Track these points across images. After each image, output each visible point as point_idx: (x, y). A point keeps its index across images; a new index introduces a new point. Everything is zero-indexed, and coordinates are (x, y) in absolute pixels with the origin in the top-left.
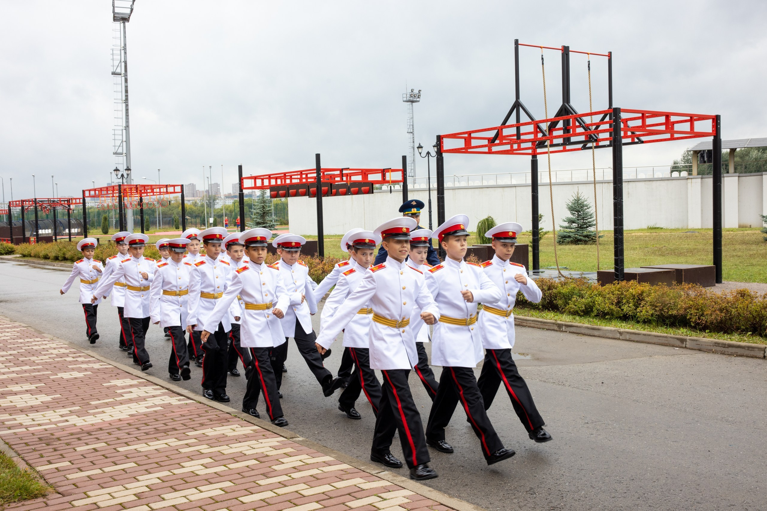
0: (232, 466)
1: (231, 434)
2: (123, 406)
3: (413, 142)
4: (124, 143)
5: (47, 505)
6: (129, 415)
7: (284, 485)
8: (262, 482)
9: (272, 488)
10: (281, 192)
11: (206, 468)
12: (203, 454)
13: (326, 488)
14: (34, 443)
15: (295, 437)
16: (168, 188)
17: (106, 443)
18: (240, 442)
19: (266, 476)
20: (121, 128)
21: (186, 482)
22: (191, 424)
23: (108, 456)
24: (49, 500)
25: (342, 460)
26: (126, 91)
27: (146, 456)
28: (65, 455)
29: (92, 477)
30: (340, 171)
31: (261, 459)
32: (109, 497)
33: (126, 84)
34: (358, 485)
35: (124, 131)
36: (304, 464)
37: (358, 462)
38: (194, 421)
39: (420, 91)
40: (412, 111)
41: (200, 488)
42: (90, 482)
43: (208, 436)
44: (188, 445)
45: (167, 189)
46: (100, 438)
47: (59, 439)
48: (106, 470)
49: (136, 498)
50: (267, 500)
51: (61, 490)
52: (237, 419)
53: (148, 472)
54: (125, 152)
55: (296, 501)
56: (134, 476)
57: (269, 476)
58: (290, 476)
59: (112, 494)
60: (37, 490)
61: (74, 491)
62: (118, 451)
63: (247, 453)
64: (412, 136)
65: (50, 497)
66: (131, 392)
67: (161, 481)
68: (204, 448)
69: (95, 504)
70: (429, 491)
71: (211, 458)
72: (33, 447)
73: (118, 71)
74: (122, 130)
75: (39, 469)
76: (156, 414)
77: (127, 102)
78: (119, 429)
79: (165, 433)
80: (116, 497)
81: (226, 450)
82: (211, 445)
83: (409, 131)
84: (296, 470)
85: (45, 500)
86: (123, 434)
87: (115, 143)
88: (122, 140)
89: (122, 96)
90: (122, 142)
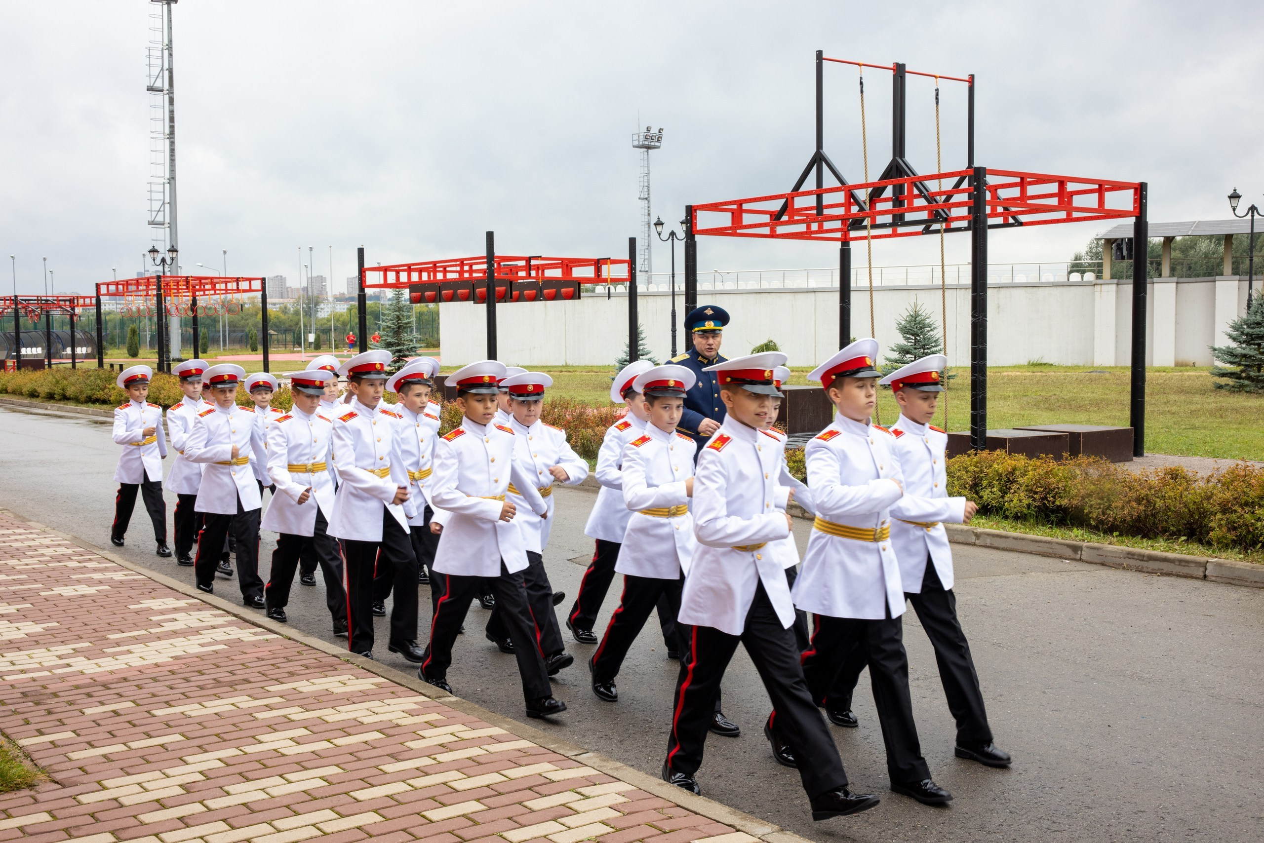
0: (340, 741)
1: (338, 689)
2: (162, 642)
3: (649, 214)
4: (167, 207)
5: (36, 801)
6: (172, 657)
7: (424, 772)
8: (388, 768)
9: (405, 777)
10: (427, 294)
11: (298, 743)
12: (293, 721)
13: (493, 778)
14: (15, 701)
15: (444, 697)
16: (240, 283)
17: (134, 702)
18: (354, 703)
19: (395, 757)
20: (162, 181)
21: (265, 766)
22: (274, 673)
23: (136, 722)
24: (39, 793)
25: (519, 734)
26: (172, 119)
27: (199, 724)
28: (65, 721)
29: (111, 757)
30: (527, 261)
31: (387, 731)
32: (138, 789)
33: (171, 108)
34: (544, 775)
35: (167, 186)
36: (457, 739)
37: (545, 737)
38: (279, 668)
39: (660, 130)
40: (648, 164)
41: (287, 776)
42: (107, 764)
43: (301, 692)
44: (269, 707)
45: (238, 285)
46: (124, 694)
47: (55, 695)
48: (134, 745)
49: (184, 792)
50: (396, 797)
51: (59, 776)
52: (350, 666)
53: (203, 749)
54: (167, 220)
55: (443, 799)
56: (180, 756)
57: (400, 757)
58: (434, 759)
59: (144, 785)
60: (19, 777)
61: (80, 779)
62: (154, 716)
63: (366, 720)
64: (647, 205)
65: (42, 787)
66: (176, 620)
67: (223, 765)
68: (295, 713)
69: (116, 799)
70: (659, 784)
71: (306, 728)
72: (13, 708)
73: (158, 84)
74: (164, 184)
75: (23, 742)
76: (217, 656)
77: (173, 138)
78: (155, 680)
79: (231, 687)
80: (150, 789)
81: (331, 715)
82: (306, 707)
83: (642, 196)
84: (444, 750)
85: (32, 793)
86: (161, 689)
87: (151, 205)
88: (164, 201)
89: (164, 127)
90: (164, 205)
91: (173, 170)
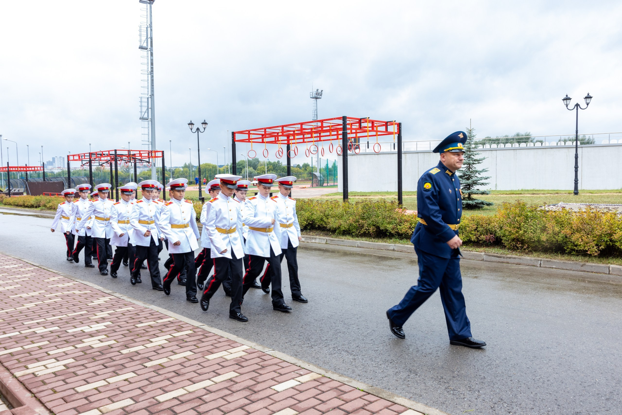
4: (150, 110)
20: (147, 97)
26: (152, 64)
33: (151, 58)
35: (150, 99)
39: (322, 91)
54: (150, 117)
73: (145, 45)
74: (148, 98)
77: (153, 74)
87: (141, 109)
88: (148, 107)
89: (148, 68)
90: (148, 109)
91: (152, 91)
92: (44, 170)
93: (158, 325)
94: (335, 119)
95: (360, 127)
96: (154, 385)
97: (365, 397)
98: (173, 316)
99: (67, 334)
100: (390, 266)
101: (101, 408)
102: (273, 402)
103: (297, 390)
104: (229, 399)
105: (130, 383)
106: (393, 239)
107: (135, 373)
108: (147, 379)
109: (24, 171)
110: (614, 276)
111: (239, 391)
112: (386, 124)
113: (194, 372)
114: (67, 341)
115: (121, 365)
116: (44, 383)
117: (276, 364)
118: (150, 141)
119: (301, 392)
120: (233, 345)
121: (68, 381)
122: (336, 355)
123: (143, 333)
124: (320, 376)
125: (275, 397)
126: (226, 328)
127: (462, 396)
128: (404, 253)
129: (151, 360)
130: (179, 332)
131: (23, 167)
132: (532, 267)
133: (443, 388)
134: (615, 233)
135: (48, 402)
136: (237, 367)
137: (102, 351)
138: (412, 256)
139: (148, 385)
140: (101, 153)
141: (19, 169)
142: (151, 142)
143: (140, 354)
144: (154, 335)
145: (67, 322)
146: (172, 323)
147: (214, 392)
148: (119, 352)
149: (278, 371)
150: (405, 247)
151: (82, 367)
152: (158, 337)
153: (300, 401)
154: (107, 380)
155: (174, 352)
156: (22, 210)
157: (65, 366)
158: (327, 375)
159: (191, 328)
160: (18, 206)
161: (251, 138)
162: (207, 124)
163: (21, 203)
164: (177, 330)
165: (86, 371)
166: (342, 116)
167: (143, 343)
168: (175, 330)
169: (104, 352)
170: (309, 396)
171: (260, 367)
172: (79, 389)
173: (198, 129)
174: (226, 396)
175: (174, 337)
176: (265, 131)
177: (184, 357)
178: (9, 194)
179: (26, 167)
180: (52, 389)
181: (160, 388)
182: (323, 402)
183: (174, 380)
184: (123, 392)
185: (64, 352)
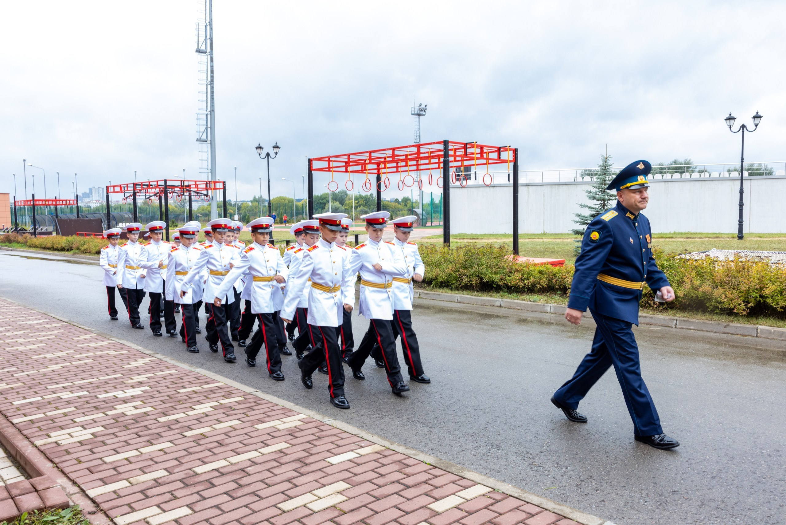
4: (209, 129)
20: (206, 113)
26: (212, 72)
33: (211, 64)
35: (209, 116)
39: (426, 106)
54: (209, 139)
73: (203, 48)
74: (207, 115)
77: (213, 84)
87: (198, 128)
88: (207, 126)
89: (207, 77)
90: (207, 128)
91: (212, 105)
92: (77, 204)
93: (204, 390)
94: (434, 143)
95: (466, 154)
96: (192, 455)
97: (430, 471)
98: (222, 381)
99: (97, 400)
100: (492, 326)
101: (130, 479)
102: (325, 475)
103: (354, 463)
104: (276, 471)
105: (166, 453)
106: (501, 293)
107: (172, 443)
108: (185, 450)
109: (52, 205)
110: (762, 340)
111: (289, 463)
112: (499, 150)
113: (240, 442)
114: (96, 408)
115: (157, 434)
116: (68, 452)
117: (335, 435)
118: (210, 168)
119: (358, 465)
120: (288, 414)
121: (94, 450)
122: (409, 427)
123: (186, 400)
124: (384, 448)
125: (329, 470)
126: (284, 395)
127: (546, 472)
128: (512, 310)
129: (192, 429)
130: (227, 398)
131: (52, 201)
132: (666, 328)
133: (527, 464)
134: (766, 288)
135: (71, 472)
136: (291, 437)
137: (136, 420)
138: (521, 314)
139: (186, 455)
140: (148, 183)
141: (47, 203)
142: (211, 170)
143: (180, 422)
144: (198, 401)
145: (98, 387)
146: (220, 388)
147: (260, 464)
148: (155, 419)
149: (336, 443)
150: (515, 303)
151: (113, 436)
152: (202, 403)
153: (356, 475)
154: (140, 450)
155: (219, 421)
156: (50, 254)
157: (92, 434)
158: (392, 447)
159: (242, 394)
160: (45, 248)
161: (331, 166)
162: (279, 148)
163: (49, 245)
164: (226, 397)
165: (117, 440)
166: (443, 140)
167: (184, 410)
168: (223, 396)
169: (138, 420)
170: (367, 470)
171: (316, 438)
172: (107, 460)
173: (268, 154)
174: (272, 468)
175: (221, 404)
176: (349, 158)
177: (230, 427)
178: (34, 233)
179: (56, 200)
180: (77, 459)
181: (199, 459)
182: (382, 475)
183: (215, 450)
184: (156, 463)
185: (93, 420)
